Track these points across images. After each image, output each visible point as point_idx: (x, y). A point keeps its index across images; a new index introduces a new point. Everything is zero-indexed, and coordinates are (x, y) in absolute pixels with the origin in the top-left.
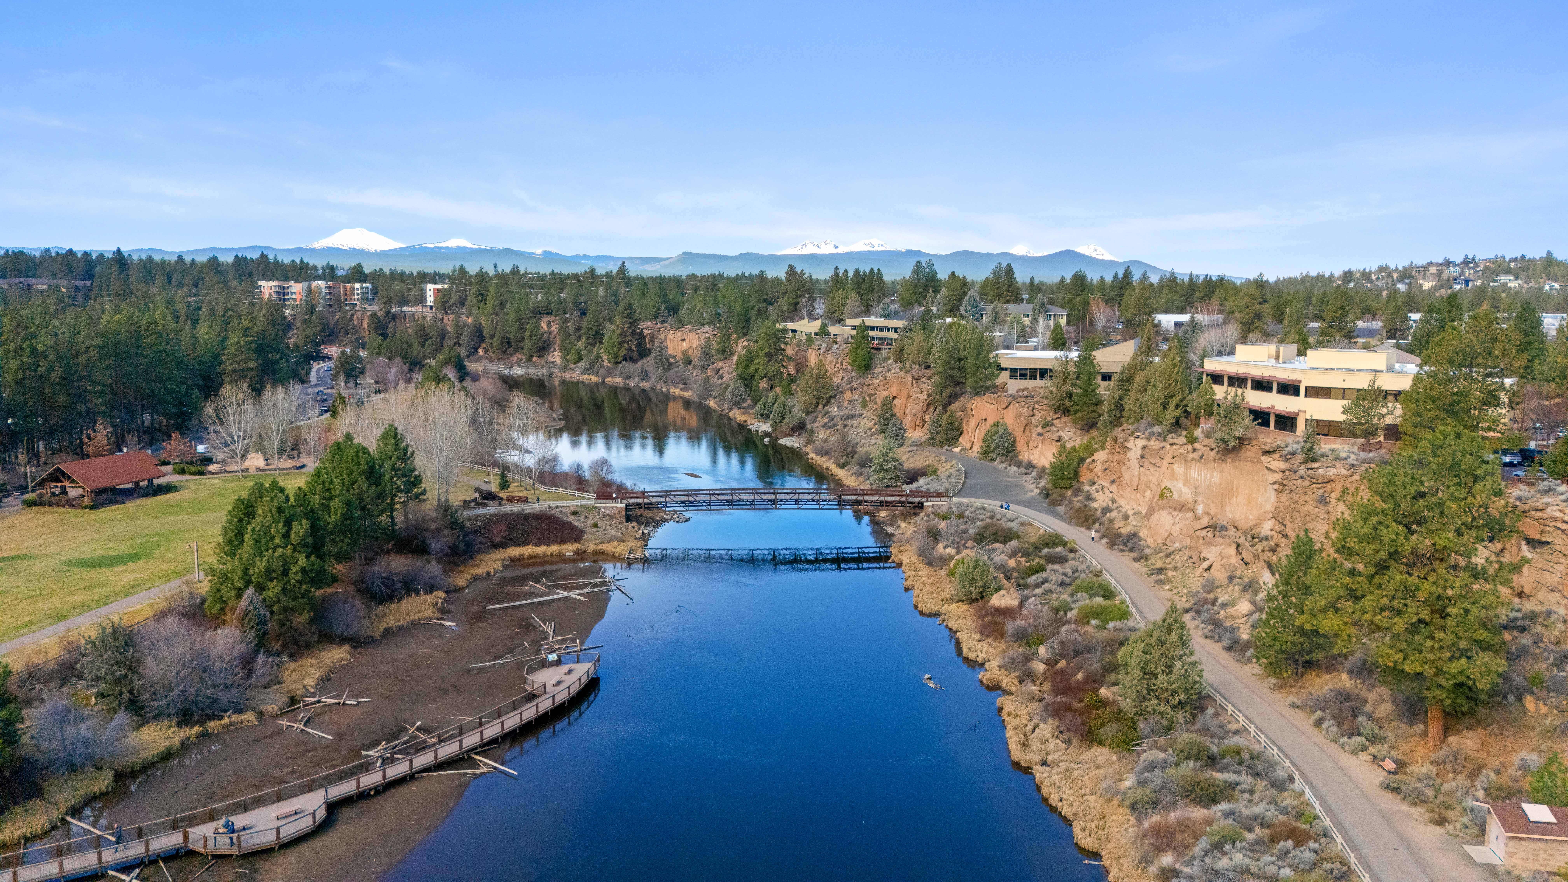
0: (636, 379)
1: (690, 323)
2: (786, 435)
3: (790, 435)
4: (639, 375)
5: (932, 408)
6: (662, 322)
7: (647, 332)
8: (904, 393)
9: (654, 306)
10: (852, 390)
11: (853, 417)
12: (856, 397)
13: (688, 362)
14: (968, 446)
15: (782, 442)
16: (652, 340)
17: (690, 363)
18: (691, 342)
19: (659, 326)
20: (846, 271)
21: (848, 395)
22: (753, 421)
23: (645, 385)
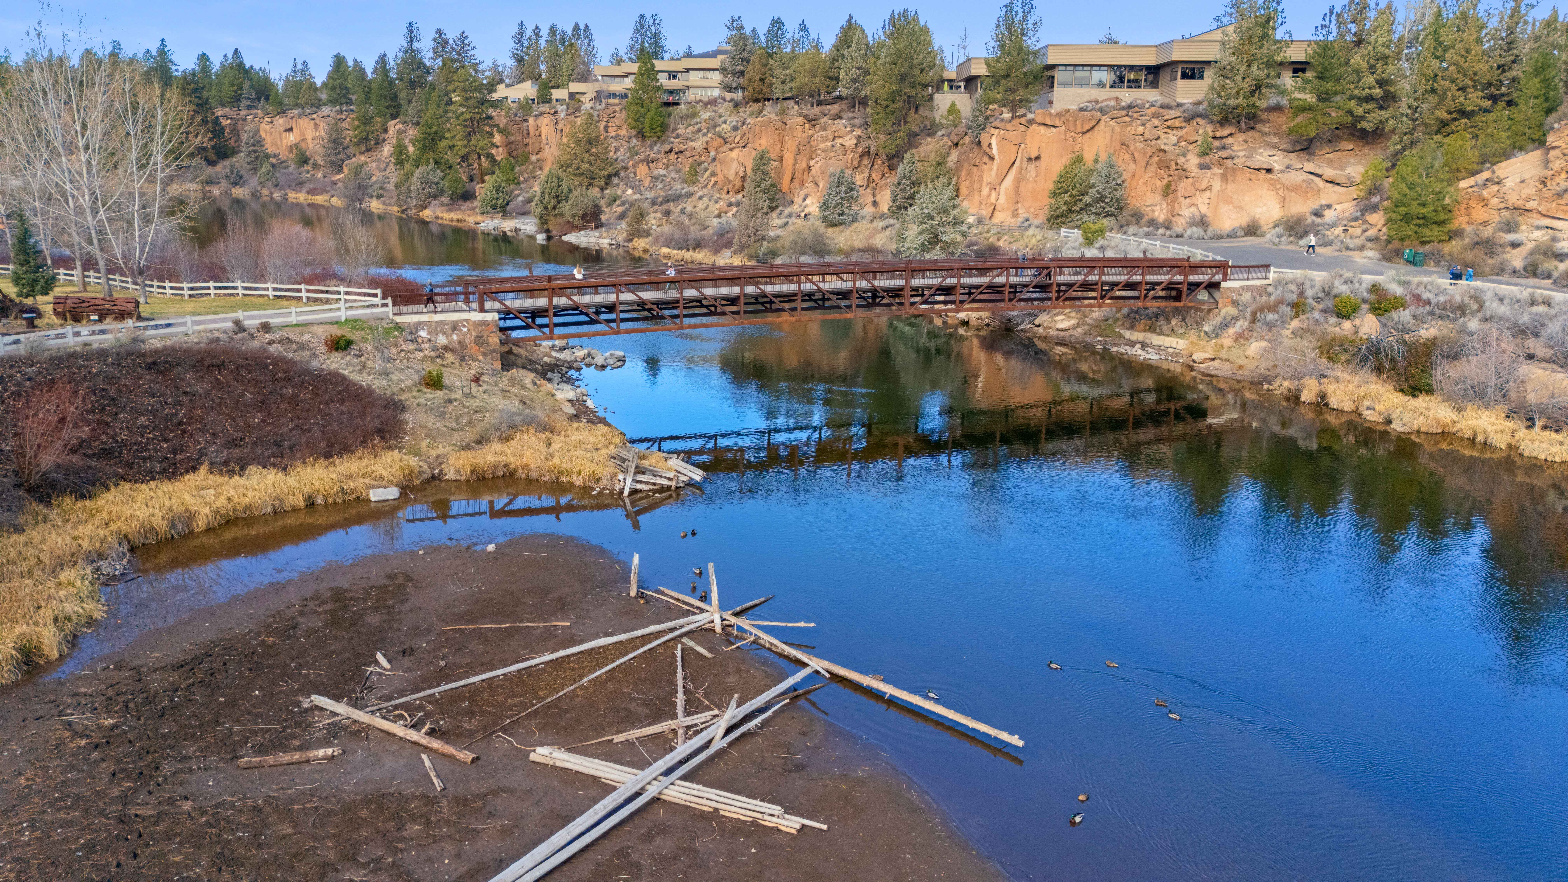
0: (224, 184)
1: (297, 105)
2: (573, 228)
3: (583, 228)
4: (227, 177)
5: (866, 162)
6: (249, 107)
7: (225, 122)
8: (791, 145)
9: (232, 84)
10: (649, 161)
11: (677, 198)
12: (663, 172)
13: (304, 160)
14: (985, 213)
15: (572, 238)
16: (235, 132)
17: (306, 162)
18: (302, 134)
19: (244, 112)
20: (537, 27)
21: (642, 170)
22: (479, 218)
23: (239, 192)
